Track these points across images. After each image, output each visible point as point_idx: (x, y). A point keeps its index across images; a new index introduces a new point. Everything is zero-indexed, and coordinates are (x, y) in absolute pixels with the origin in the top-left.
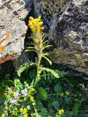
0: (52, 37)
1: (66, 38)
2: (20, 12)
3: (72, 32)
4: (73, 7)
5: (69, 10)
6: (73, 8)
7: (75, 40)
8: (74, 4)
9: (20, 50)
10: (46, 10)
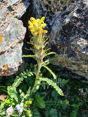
0: (54, 41)
1: (73, 45)
2: (16, 7)
3: (82, 39)
4: (83, 7)
5: (79, 11)
6: (84, 9)
7: (84, 49)
8: (85, 5)
9: (17, 65)
10: (47, 6)
